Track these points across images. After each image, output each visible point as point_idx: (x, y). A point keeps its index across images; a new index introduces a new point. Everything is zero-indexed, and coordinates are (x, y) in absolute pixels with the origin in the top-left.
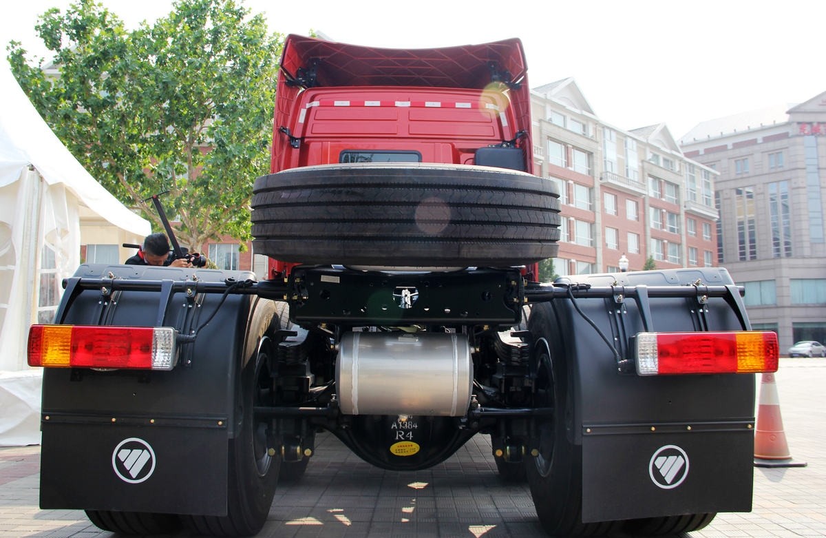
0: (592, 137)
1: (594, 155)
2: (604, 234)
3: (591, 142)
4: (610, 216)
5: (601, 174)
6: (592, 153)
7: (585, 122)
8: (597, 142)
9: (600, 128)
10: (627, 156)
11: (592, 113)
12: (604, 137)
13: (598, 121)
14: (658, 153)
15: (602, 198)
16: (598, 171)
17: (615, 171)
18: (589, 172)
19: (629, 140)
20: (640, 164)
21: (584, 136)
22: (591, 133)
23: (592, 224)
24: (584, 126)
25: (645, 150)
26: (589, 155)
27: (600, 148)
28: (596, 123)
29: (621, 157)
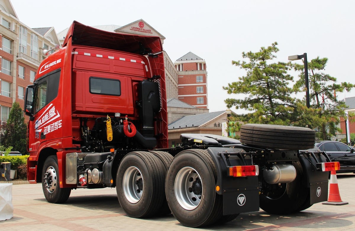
0: (14, 31)
1: (14, 41)
2: (17, 90)
3: (13, 33)
4: (20, 79)
5: (18, 54)
6: (13, 41)
7: (10, 22)
8: (17, 34)
9: (19, 26)
10: (32, 44)
11: (15, 16)
12: (21, 32)
13: (18, 22)
14: (48, 44)
15: (17, 68)
16: (16, 52)
17: (26, 53)
18: (11, 51)
19: (34, 35)
20: (39, 50)
21: (9, 29)
22: (13, 28)
23: (11, 83)
24: (9, 24)
25: (41, 42)
26: (11, 41)
27: (18, 38)
28: (17, 23)
29: (29, 45)
